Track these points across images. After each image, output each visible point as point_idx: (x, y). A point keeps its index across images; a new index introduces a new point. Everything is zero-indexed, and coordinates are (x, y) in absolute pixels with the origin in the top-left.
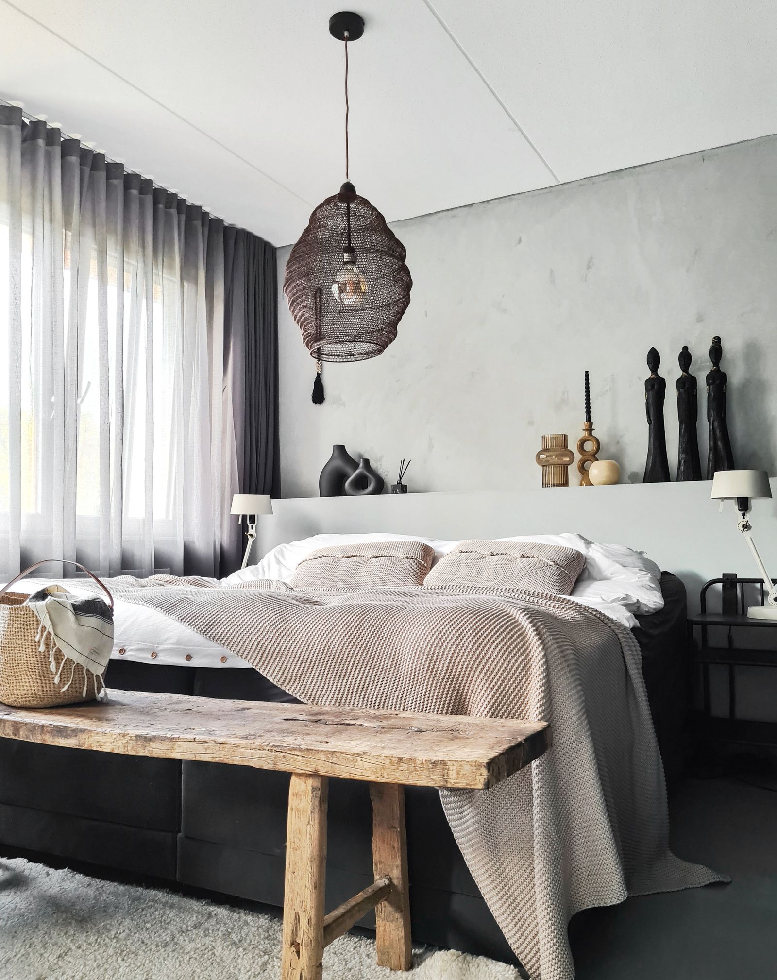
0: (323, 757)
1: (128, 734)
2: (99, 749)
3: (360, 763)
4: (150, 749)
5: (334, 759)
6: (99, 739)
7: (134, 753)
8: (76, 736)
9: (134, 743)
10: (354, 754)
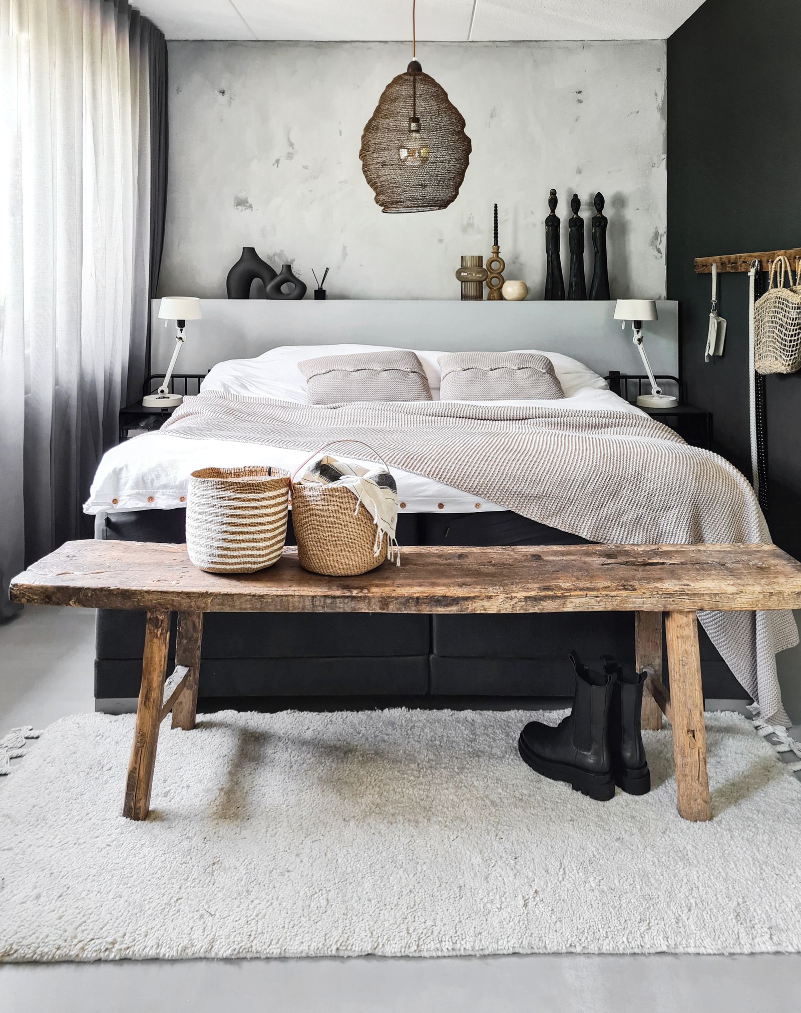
0: (707, 598)
1: (516, 597)
2: (483, 612)
3: (738, 599)
4: (540, 607)
5: (717, 598)
6: (484, 604)
7: (522, 612)
8: (458, 604)
9: (524, 603)
10: (733, 593)
